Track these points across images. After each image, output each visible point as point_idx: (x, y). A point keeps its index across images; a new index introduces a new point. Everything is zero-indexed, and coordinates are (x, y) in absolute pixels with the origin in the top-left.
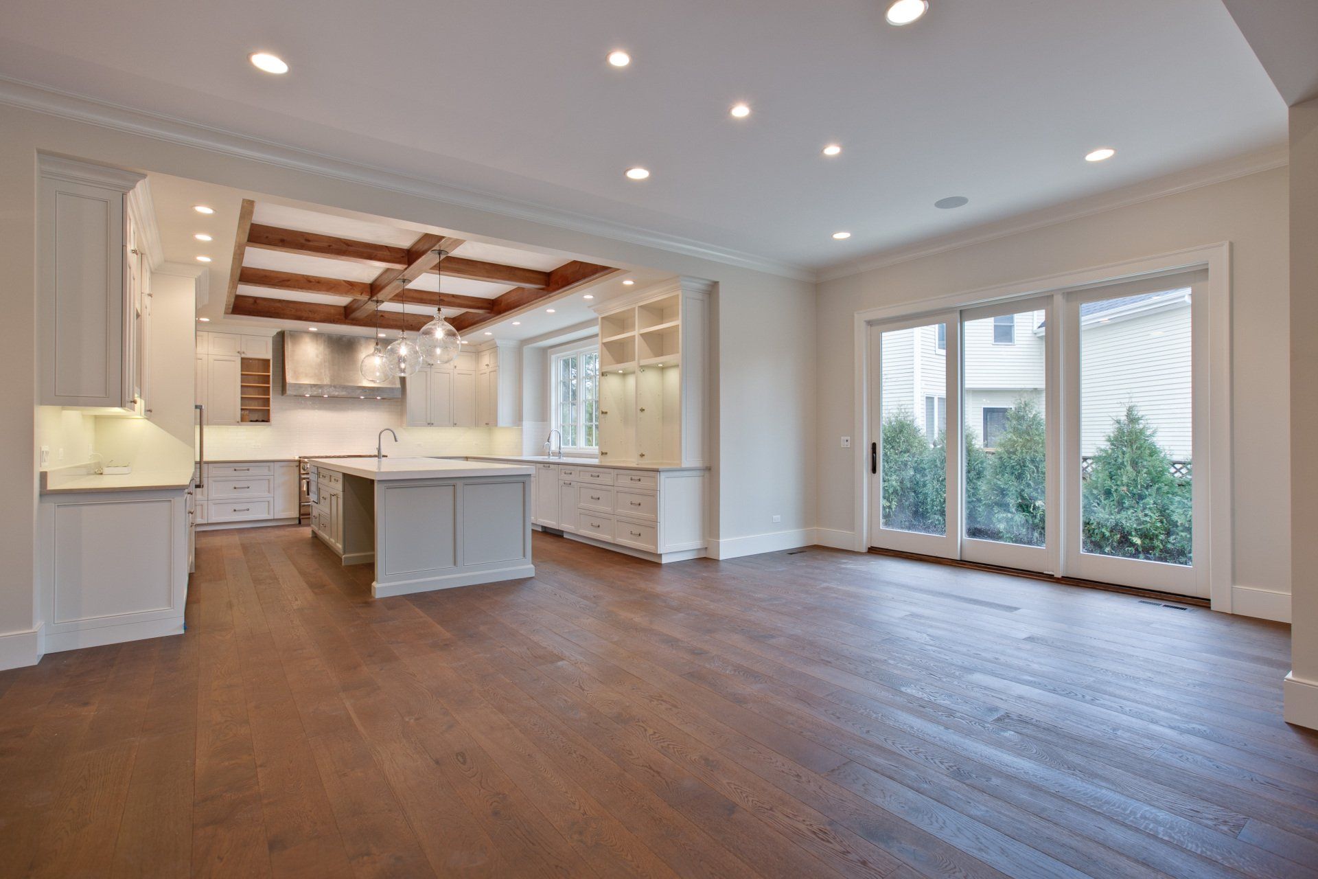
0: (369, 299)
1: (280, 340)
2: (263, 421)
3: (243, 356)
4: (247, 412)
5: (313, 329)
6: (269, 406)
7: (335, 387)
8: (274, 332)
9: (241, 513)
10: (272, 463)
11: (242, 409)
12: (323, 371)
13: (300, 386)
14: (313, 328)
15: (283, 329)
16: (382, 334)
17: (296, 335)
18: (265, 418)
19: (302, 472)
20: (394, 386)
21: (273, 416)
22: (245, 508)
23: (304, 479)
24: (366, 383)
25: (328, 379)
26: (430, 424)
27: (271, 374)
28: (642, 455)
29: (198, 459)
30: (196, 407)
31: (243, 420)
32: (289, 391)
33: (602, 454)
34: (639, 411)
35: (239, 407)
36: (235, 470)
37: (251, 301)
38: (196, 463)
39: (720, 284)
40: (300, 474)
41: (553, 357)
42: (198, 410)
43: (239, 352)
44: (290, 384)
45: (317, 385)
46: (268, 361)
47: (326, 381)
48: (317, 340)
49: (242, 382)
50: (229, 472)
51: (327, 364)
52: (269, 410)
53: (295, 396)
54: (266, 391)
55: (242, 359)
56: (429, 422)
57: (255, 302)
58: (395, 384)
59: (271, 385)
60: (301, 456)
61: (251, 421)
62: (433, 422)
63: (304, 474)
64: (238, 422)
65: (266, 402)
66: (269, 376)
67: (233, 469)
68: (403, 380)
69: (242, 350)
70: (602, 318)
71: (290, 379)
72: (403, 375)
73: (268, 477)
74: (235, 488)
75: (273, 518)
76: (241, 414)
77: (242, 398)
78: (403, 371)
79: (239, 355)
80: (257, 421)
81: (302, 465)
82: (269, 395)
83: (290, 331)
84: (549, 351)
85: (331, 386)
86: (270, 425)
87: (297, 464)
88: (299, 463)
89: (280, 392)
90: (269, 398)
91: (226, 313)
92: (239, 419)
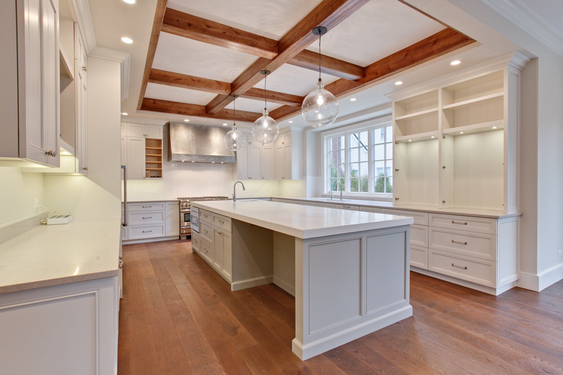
0: (230, 95)
1: (168, 127)
2: (158, 177)
3: (147, 137)
4: (149, 172)
5: (187, 121)
6: (161, 168)
7: (199, 156)
8: (164, 123)
9: (147, 233)
10: (164, 203)
11: (146, 170)
12: (192, 146)
13: (179, 155)
14: (187, 119)
15: (169, 122)
16: (225, 123)
17: (176, 124)
18: (158, 175)
19: (181, 208)
20: (231, 155)
21: (164, 174)
22: (149, 231)
23: (182, 212)
24: (215, 154)
25: (195, 151)
26: (250, 178)
27: (162, 148)
28: (444, 202)
29: (123, 201)
30: (122, 167)
31: (147, 176)
32: (174, 159)
33: (396, 199)
34: (442, 168)
35: (145, 169)
36: (143, 207)
37: (152, 101)
38: (122, 203)
39: (539, 59)
40: (180, 209)
41: (325, 137)
42: (123, 169)
43: (144, 135)
44: (174, 154)
45: (189, 155)
46: (160, 140)
47: (194, 152)
48: (188, 128)
49: (146, 154)
50: (140, 208)
51: (194, 142)
52: (161, 170)
53: (176, 162)
54: (159, 158)
55: (146, 139)
56: (249, 177)
57: (155, 102)
58: (232, 154)
59: (162, 155)
60: (179, 197)
61: (151, 177)
62: (251, 177)
63: (182, 209)
64: (144, 178)
65: (160, 165)
66: (161, 150)
67: (142, 206)
68: (235, 152)
69: (146, 134)
70: (396, 103)
71: (174, 151)
72: (235, 150)
73: (162, 211)
74: (143, 218)
75: (165, 236)
76: (146, 172)
77: (146, 163)
78: (235, 148)
79: (144, 137)
80: (154, 177)
81: (181, 204)
82: (161, 161)
83: (173, 122)
84: (322, 133)
85: (196, 155)
86: (162, 179)
87: (178, 203)
88: (179, 202)
89: (167, 159)
90: (161, 163)
91: (138, 109)
92: (145, 176)
